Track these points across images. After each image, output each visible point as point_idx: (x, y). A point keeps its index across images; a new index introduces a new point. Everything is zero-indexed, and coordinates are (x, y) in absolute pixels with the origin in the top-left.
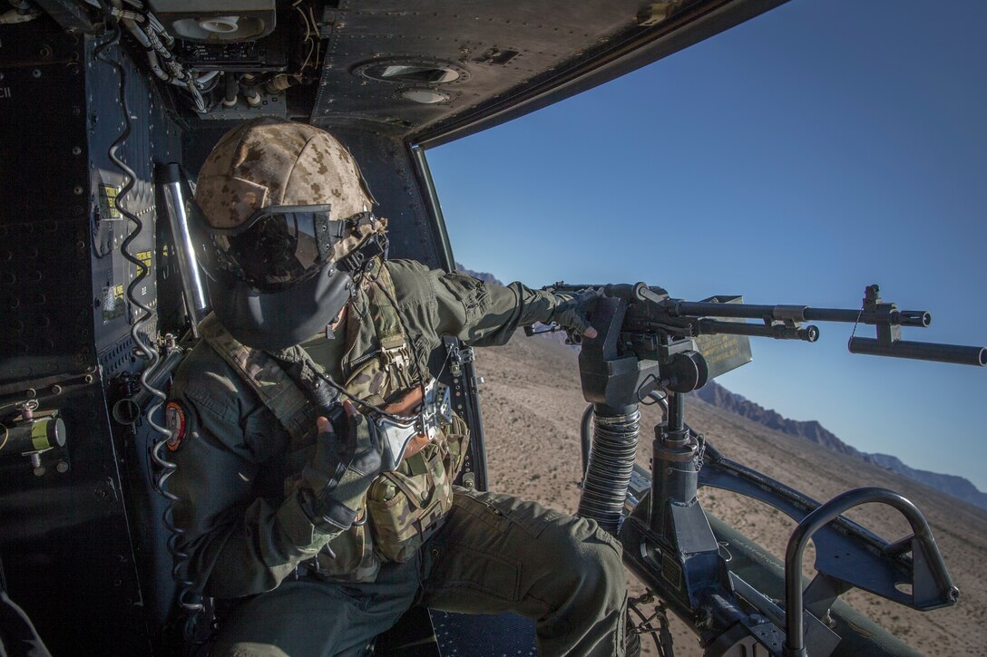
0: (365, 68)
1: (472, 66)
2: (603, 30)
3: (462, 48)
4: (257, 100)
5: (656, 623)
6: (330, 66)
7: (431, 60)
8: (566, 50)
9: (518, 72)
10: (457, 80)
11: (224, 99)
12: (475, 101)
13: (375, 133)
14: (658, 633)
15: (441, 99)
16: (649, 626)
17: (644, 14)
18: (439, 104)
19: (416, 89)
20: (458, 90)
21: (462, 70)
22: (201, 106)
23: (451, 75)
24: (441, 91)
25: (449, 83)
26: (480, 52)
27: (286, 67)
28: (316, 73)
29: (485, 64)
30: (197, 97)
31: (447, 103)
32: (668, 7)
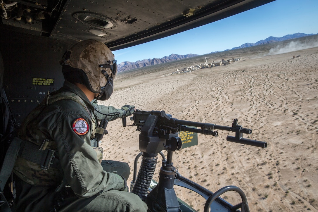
0: (78, 15)
1: (119, 22)
2: (170, 16)
3: (118, 14)
4: (30, 21)
6: (65, 11)
7: (104, 16)
8: (154, 22)
9: (135, 29)
10: (111, 28)
11: (16, 16)
12: (116, 38)
15: (102, 35)
17: (186, 11)
18: (102, 37)
19: (95, 29)
20: (110, 32)
21: (115, 24)
22: (5, 16)
23: (110, 25)
24: (104, 32)
25: (108, 28)
26: (123, 17)
27: (46, 7)
28: (58, 14)
29: (123, 23)
30: (4, 11)
31: (105, 37)
32: (194, 11)
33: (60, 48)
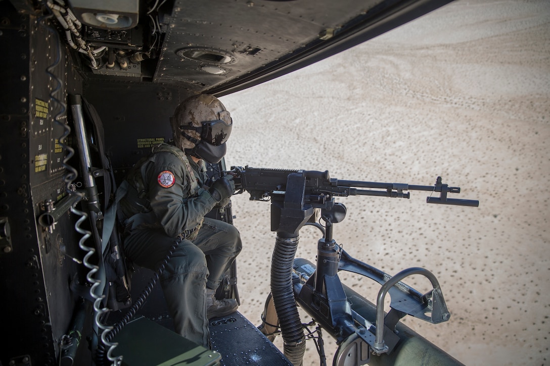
0: (183, 51)
1: (237, 55)
2: (303, 40)
3: (233, 45)
4: (125, 65)
5: (316, 335)
6: (165, 49)
7: (217, 49)
8: (283, 49)
9: (261, 60)
10: (230, 62)
11: (107, 63)
12: (239, 74)
13: (187, 89)
14: (317, 339)
15: (221, 72)
16: (312, 336)
17: (323, 33)
18: (220, 75)
19: (209, 66)
20: (230, 68)
21: (233, 57)
22: (95, 64)
23: (228, 59)
24: (221, 68)
25: (226, 63)
26: (242, 48)
27: (142, 48)
28: (158, 52)
29: (244, 55)
30: (92, 60)
31: (224, 75)
32: (334, 31)
33: (168, 94)
